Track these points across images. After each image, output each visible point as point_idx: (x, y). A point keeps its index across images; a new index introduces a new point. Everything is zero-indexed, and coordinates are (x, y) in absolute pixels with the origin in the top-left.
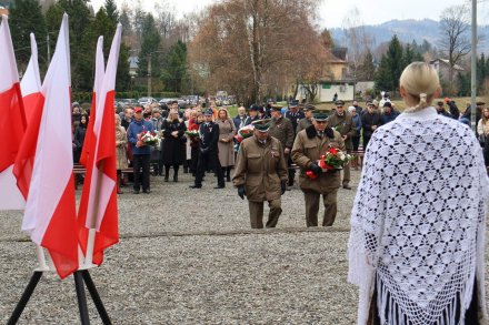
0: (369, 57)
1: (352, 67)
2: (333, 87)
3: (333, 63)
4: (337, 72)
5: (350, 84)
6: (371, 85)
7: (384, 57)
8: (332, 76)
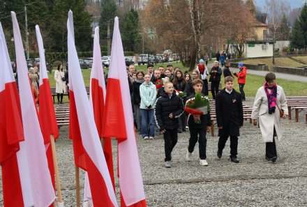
0: (284, 20)
1: (272, 29)
2: (256, 45)
3: (256, 27)
4: (260, 33)
5: (270, 43)
6: (287, 44)
7: (297, 21)
8: (256, 37)
